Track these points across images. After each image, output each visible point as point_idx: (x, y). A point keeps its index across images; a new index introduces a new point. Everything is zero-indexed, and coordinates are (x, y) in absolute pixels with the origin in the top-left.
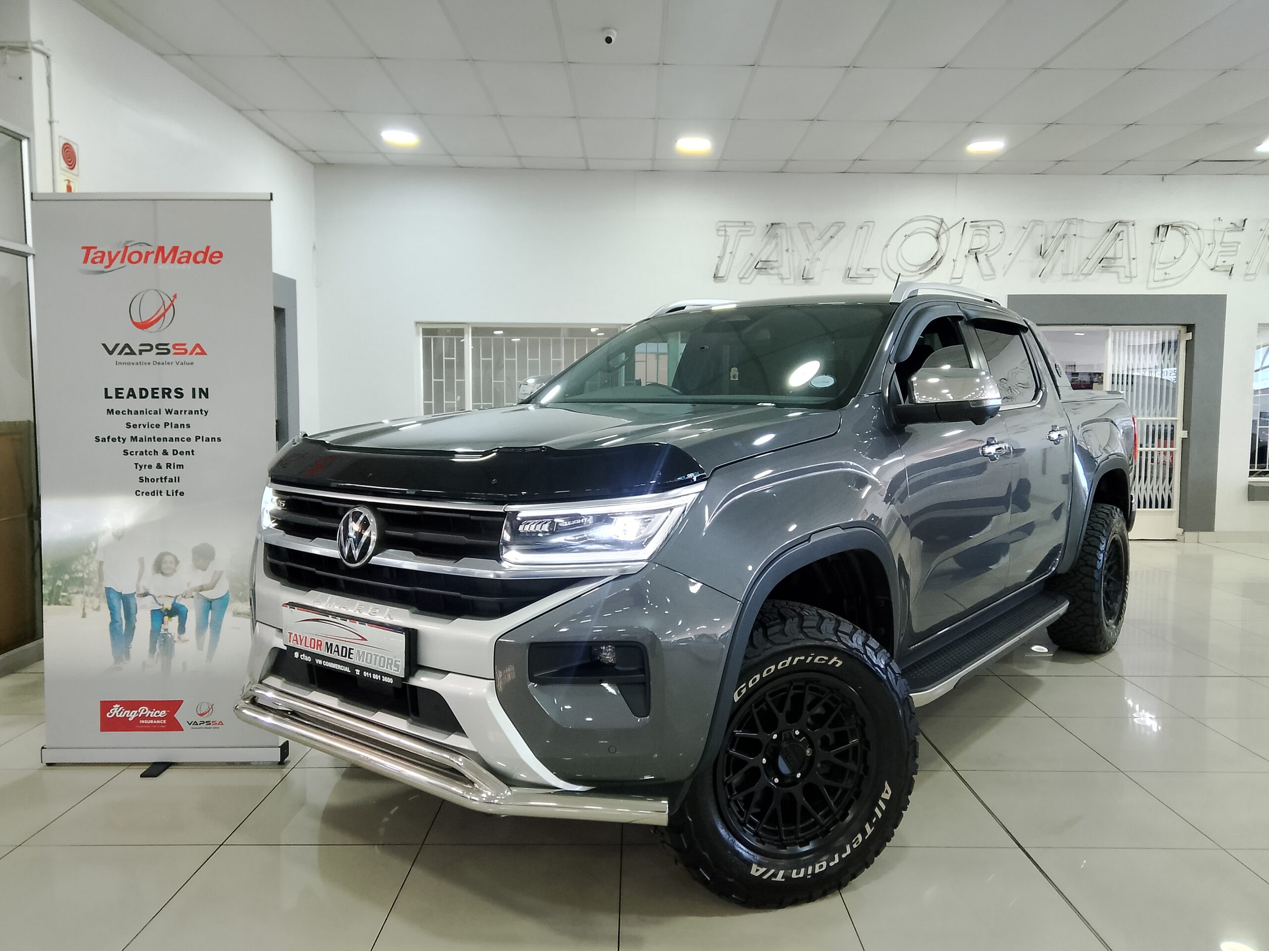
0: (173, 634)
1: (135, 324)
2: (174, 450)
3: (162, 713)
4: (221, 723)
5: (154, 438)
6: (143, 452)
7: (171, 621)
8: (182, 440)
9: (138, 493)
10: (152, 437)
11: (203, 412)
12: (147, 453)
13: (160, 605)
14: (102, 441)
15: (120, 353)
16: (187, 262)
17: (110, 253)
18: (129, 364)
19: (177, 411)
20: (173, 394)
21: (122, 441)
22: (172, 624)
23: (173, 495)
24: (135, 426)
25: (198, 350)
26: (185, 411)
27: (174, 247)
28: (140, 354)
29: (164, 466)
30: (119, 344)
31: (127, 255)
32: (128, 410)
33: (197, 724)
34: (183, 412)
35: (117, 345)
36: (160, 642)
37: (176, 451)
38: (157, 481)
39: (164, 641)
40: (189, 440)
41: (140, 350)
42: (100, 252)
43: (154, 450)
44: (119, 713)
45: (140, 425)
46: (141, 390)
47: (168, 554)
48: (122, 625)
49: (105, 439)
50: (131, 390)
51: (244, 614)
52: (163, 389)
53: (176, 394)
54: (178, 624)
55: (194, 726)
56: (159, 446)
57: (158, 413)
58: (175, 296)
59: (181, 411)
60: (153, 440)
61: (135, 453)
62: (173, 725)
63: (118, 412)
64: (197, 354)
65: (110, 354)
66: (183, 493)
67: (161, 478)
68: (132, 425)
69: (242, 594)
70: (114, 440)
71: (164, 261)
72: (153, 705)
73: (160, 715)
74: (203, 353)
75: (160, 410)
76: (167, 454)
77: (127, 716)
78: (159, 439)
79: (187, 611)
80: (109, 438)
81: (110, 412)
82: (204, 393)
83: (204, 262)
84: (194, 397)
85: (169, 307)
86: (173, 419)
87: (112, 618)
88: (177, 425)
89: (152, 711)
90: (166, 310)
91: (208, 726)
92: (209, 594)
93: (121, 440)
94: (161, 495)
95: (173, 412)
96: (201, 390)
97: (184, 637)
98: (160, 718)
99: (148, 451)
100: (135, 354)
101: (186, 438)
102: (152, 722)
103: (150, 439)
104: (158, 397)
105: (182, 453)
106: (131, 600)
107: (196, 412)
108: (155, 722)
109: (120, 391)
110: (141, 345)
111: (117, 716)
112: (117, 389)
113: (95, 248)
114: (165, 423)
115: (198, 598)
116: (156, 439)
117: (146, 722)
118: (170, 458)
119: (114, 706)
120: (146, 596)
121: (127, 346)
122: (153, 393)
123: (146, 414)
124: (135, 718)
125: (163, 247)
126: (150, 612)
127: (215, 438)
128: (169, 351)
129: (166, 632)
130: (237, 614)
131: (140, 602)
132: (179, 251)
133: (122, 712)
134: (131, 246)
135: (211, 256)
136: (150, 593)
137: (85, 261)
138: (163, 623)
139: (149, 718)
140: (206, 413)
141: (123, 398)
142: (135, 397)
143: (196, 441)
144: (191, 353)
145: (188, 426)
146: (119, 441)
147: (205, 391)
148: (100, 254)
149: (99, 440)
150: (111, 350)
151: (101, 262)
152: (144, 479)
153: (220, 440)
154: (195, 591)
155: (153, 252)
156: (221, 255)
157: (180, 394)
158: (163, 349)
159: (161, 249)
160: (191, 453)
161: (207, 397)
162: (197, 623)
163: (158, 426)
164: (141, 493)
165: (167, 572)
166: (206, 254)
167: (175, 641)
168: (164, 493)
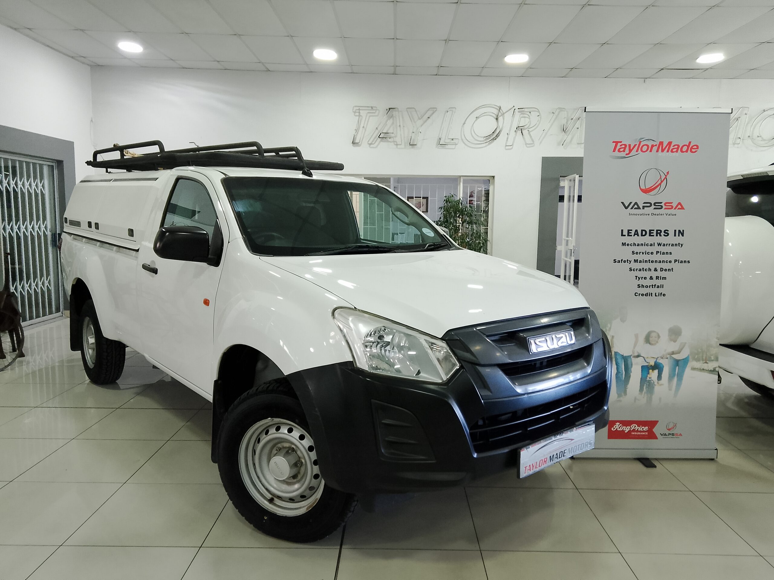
0: (654, 381)
1: (642, 190)
2: (661, 268)
3: (646, 428)
4: (681, 435)
5: (649, 260)
6: (641, 269)
7: (654, 372)
8: (666, 262)
9: (636, 294)
10: (648, 260)
11: (680, 245)
12: (644, 270)
13: (647, 363)
14: (618, 262)
15: (632, 208)
16: (677, 151)
17: (630, 145)
18: (636, 215)
19: (665, 244)
20: (663, 233)
21: (629, 263)
22: (654, 374)
23: (659, 296)
24: (637, 253)
25: (679, 207)
26: (669, 244)
27: (669, 142)
28: (643, 209)
29: (654, 278)
30: (632, 202)
31: (640, 147)
32: (634, 243)
33: (666, 435)
34: (668, 245)
35: (631, 203)
36: (646, 385)
37: (663, 269)
38: (650, 287)
39: (648, 385)
40: (670, 262)
41: (643, 206)
42: (624, 145)
43: (649, 268)
44: (619, 428)
45: (640, 253)
46: (642, 231)
47: (655, 332)
48: (622, 374)
49: (620, 261)
50: (636, 231)
51: (698, 369)
52: (657, 230)
53: (664, 234)
54: (658, 374)
55: (664, 436)
56: (652, 266)
57: (653, 245)
58: (668, 173)
59: (667, 244)
60: (648, 262)
61: (636, 270)
62: (651, 435)
63: (628, 245)
64: (679, 209)
65: (626, 209)
66: (665, 295)
67: (652, 286)
68: (635, 252)
69: (697, 357)
70: (625, 261)
71: (663, 151)
72: (639, 423)
73: (645, 430)
74: (682, 208)
75: (654, 243)
76: (657, 271)
77: (624, 430)
78: (652, 262)
79: (663, 367)
80: (622, 260)
81: (624, 244)
82: (681, 233)
83: (687, 151)
84: (675, 235)
85: (664, 180)
86: (662, 249)
87: (617, 371)
88: (664, 253)
89: (639, 427)
90: (662, 182)
91: (672, 437)
92: (676, 357)
93: (629, 261)
94: (652, 296)
95: (662, 245)
96: (679, 231)
97: (660, 382)
98: (644, 431)
99: (645, 268)
100: (640, 209)
101: (669, 261)
102: (639, 433)
103: (646, 261)
104: (653, 236)
105: (666, 270)
106: (629, 359)
107: (676, 245)
108: (641, 433)
109: (630, 232)
110: (644, 203)
111: (618, 430)
112: (629, 230)
113: (621, 142)
114: (657, 251)
115: (670, 359)
116: (650, 262)
117: (635, 433)
118: (659, 274)
119: (616, 424)
120: (639, 357)
121: (636, 203)
122: (650, 233)
123: (645, 246)
124: (628, 431)
125: (662, 142)
126: (641, 367)
127: (686, 261)
128: (662, 206)
129: (649, 379)
130: (693, 369)
131: (634, 360)
132: (672, 145)
133: (621, 428)
134: (642, 141)
135: (691, 148)
136: (641, 356)
137: (614, 151)
138: (649, 374)
139: (638, 431)
140: (682, 245)
141: (631, 236)
142: (638, 236)
143: (675, 263)
144: (675, 208)
145: (671, 253)
146: (628, 262)
147: (682, 231)
148: (623, 146)
149: (616, 262)
150: (627, 206)
151: (624, 151)
152: (641, 286)
153: (689, 262)
154: (669, 355)
155: (656, 145)
156: (698, 148)
157: (667, 233)
158: (658, 206)
159: (661, 143)
160: (671, 270)
161: (683, 236)
162: (669, 374)
163: (652, 253)
164: (638, 295)
165: (653, 343)
166: (688, 146)
167: (655, 385)
168: (654, 295)
